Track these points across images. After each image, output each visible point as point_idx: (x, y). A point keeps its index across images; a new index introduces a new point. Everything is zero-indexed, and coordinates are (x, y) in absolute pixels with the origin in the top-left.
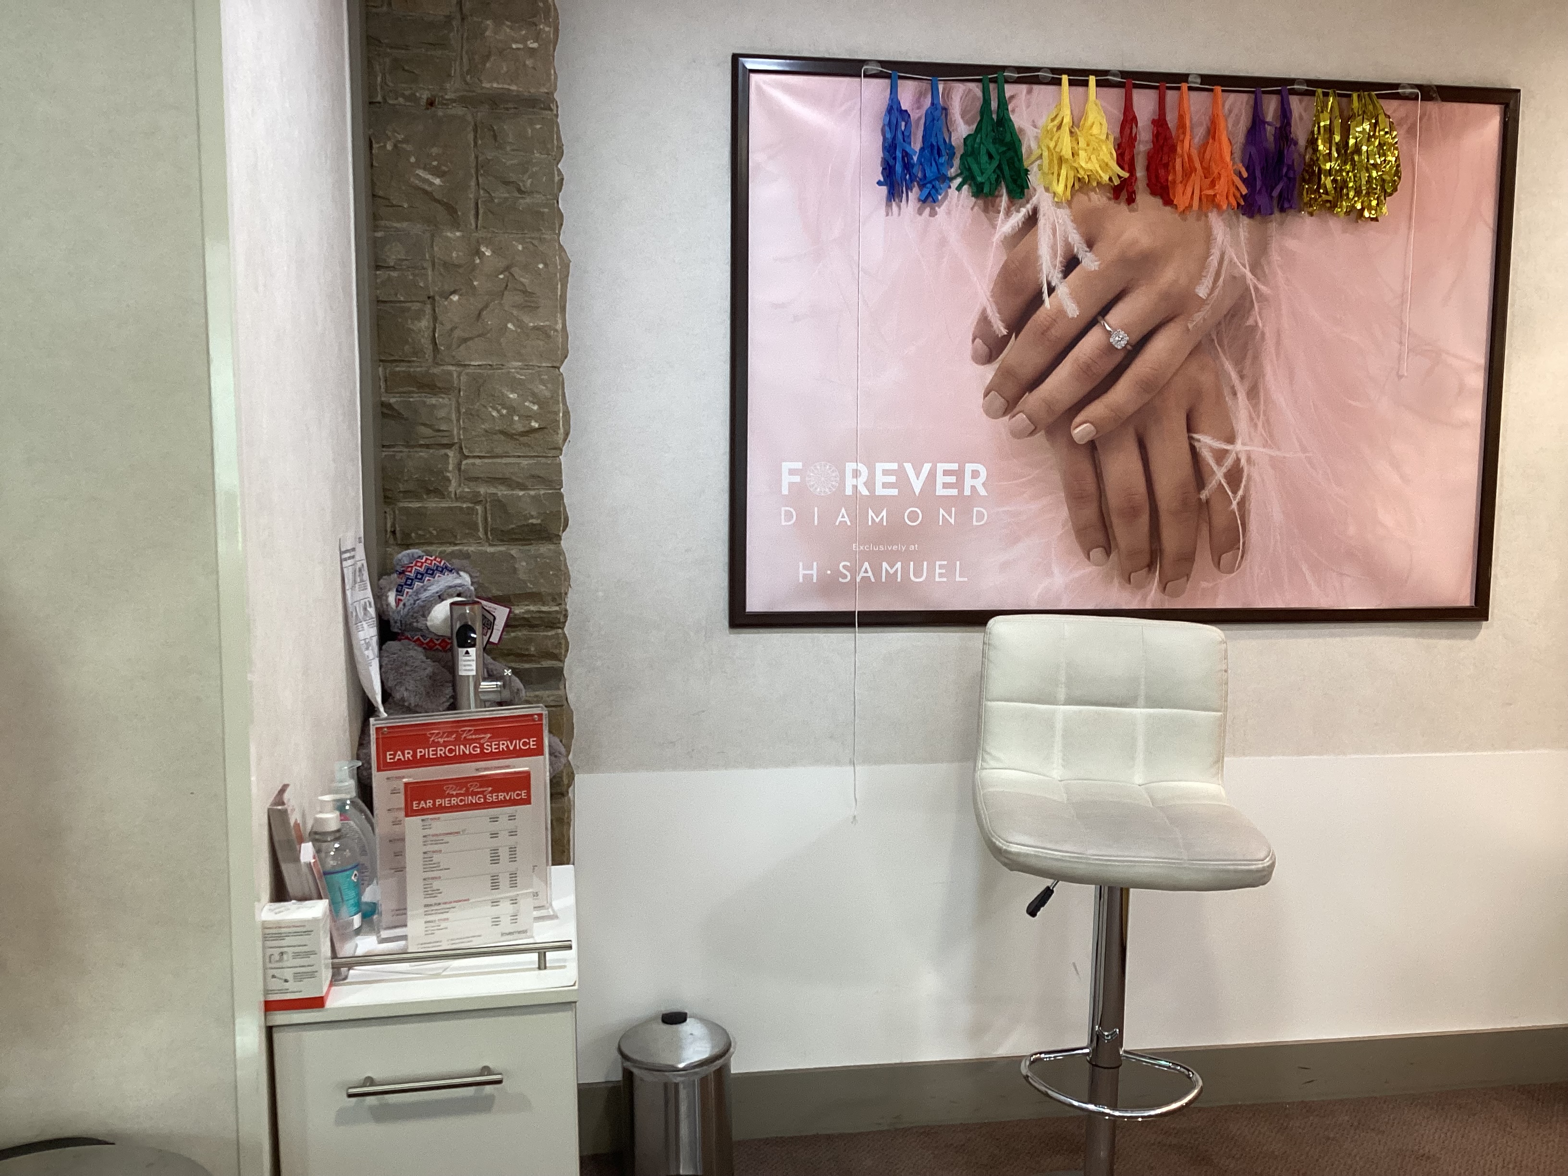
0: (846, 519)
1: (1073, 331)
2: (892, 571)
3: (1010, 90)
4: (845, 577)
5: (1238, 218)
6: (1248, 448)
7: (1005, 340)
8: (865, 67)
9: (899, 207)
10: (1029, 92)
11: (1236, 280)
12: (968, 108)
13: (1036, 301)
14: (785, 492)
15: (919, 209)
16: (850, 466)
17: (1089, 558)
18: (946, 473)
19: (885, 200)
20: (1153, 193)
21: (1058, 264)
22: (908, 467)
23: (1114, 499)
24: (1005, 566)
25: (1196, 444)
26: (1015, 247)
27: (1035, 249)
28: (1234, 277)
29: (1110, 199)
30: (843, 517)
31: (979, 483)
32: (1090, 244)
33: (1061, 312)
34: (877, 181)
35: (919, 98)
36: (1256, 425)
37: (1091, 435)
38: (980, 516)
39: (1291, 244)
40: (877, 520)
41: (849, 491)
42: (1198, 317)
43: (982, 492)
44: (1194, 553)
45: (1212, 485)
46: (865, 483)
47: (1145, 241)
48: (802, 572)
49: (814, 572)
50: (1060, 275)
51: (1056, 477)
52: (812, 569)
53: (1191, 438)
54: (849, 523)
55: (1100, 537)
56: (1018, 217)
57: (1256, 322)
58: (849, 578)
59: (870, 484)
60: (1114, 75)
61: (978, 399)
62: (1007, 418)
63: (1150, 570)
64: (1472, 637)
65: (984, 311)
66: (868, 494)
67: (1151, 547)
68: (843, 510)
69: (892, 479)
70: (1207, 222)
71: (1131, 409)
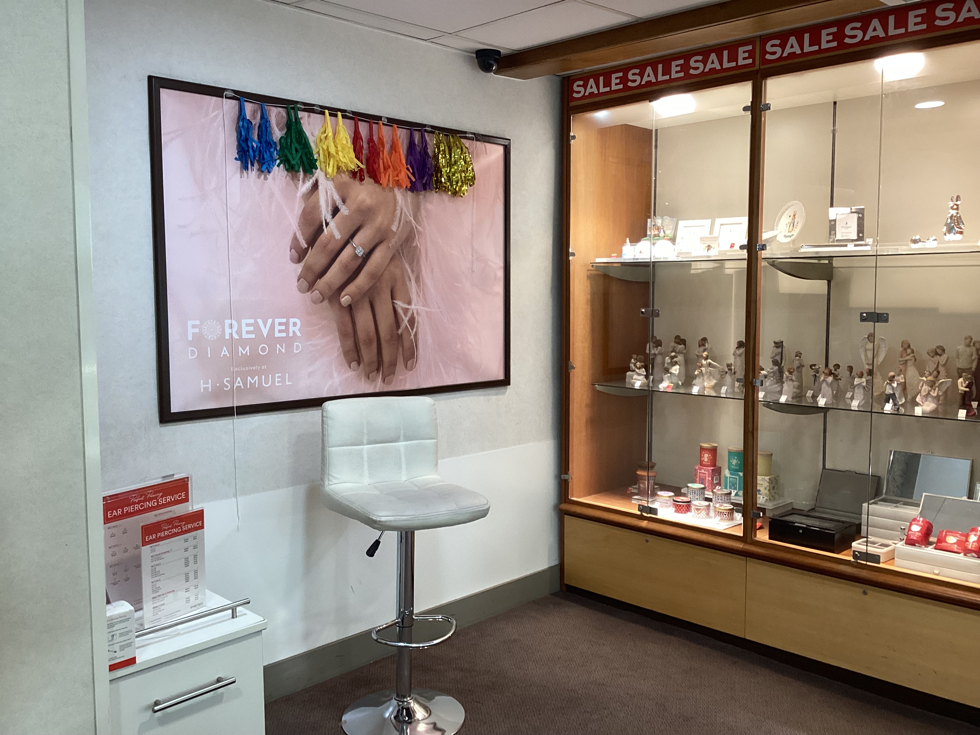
0: (227, 353)
1: (338, 247)
2: (253, 382)
3: (300, 114)
4: (227, 387)
5: (407, 193)
6: (417, 307)
7: (307, 250)
8: (225, 93)
9: (248, 173)
10: (309, 116)
11: (408, 223)
12: (280, 122)
13: (320, 230)
14: (190, 338)
15: (258, 175)
16: (227, 322)
17: (350, 367)
18: (280, 324)
19: (239, 169)
20: (370, 177)
21: (330, 211)
22: (260, 321)
23: (361, 335)
24: (310, 374)
25: (396, 305)
26: (308, 200)
27: (318, 202)
28: (407, 222)
29: (350, 178)
30: (225, 352)
31: (296, 329)
32: (344, 201)
33: (332, 236)
34: (235, 157)
35: (254, 113)
36: (419, 296)
37: (350, 302)
38: (298, 347)
39: (429, 206)
40: (244, 353)
41: (227, 337)
42: (393, 241)
43: (299, 334)
44: (396, 362)
45: (403, 326)
46: (236, 332)
47: (369, 201)
48: (202, 386)
49: (210, 386)
50: (331, 217)
51: (334, 326)
52: (208, 384)
53: (393, 303)
54: (228, 356)
55: (355, 356)
56: (309, 184)
57: (417, 244)
58: (229, 387)
59: (239, 332)
60: (349, 113)
61: (294, 283)
62: (310, 293)
63: (377, 372)
64: (504, 394)
65: (295, 234)
66: (238, 338)
67: (378, 359)
68: (225, 348)
69: (252, 329)
70: (394, 193)
71: (367, 287)
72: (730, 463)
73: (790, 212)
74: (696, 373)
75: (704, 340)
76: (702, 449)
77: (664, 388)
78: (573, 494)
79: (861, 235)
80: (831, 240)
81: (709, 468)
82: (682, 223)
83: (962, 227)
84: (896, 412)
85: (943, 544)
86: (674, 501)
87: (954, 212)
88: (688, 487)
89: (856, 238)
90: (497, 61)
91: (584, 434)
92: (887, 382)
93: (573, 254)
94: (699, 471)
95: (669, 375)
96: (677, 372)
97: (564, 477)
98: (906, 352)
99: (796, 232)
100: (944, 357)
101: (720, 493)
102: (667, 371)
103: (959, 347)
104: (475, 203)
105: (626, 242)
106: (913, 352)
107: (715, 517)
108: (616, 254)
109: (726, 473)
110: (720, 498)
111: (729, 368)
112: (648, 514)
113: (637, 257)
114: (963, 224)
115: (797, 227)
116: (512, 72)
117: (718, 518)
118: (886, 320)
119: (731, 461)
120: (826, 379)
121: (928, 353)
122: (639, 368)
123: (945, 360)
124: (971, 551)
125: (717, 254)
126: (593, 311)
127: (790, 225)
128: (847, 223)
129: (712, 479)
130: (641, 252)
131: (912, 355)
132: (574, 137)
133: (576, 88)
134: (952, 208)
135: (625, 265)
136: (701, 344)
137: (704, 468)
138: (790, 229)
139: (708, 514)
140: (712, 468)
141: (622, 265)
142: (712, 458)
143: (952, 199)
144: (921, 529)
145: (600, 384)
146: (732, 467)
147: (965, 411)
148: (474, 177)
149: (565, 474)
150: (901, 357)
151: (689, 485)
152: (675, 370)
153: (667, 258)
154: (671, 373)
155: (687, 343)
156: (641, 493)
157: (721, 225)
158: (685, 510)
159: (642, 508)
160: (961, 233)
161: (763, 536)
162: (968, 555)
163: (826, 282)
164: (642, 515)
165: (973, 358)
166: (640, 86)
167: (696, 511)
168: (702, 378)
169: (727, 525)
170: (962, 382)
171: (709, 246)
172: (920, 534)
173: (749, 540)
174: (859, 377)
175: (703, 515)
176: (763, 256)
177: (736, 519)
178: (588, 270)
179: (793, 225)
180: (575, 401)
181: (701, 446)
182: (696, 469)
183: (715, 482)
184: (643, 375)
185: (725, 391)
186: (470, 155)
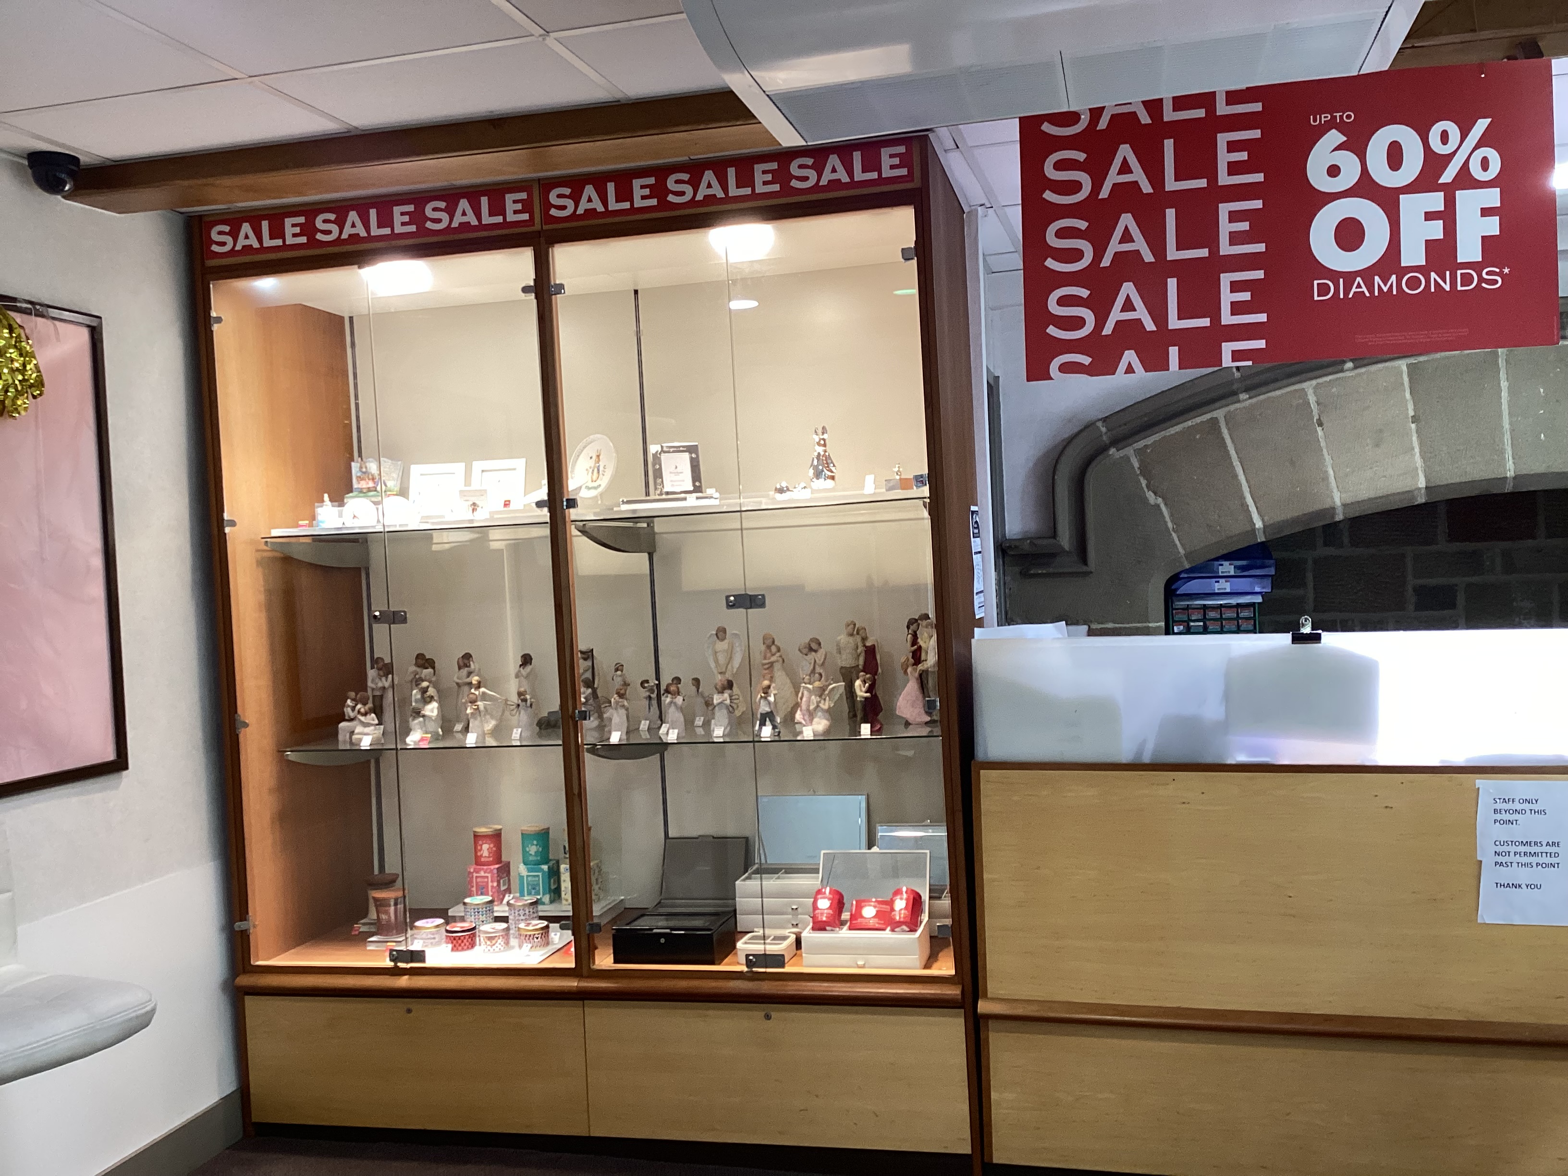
72: (525, 853)
73: (591, 451)
74: (469, 711)
75: (467, 657)
76: (477, 836)
77: (415, 742)
78: (258, 956)
79: (697, 484)
80: (658, 492)
81: (492, 867)
82: (416, 470)
83: (833, 469)
84: (777, 738)
85: (860, 920)
86: (447, 931)
87: (820, 450)
88: (465, 904)
89: (692, 488)
90: (73, 175)
91: (269, 841)
92: (761, 697)
93: (233, 523)
94: (475, 875)
95: (421, 719)
96: (435, 713)
97: (239, 925)
98: (771, 651)
99: (604, 481)
100: (822, 652)
101: (520, 904)
102: (417, 713)
103: (839, 638)
104: (40, 431)
105: (323, 501)
106: (779, 650)
107: (520, 947)
108: (307, 522)
109: (520, 869)
110: (522, 912)
111: (522, 697)
112: (407, 962)
113: (347, 525)
114: (834, 466)
115: (605, 474)
116: (101, 198)
117: (527, 946)
118: (762, 605)
119: (527, 849)
120: (674, 700)
121: (799, 650)
122: (365, 714)
123: (823, 657)
124: (899, 924)
125: (488, 517)
126: (270, 621)
127: (593, 471)
128: (676, 467)
129: (499, 885)
130: (355, 516)
131: (778, 654)
132: (219, 320)
133: (214, 236)
134: (819, 444)
135: (321, 541)
136: (461, 664)
137: (483, 869)
138: (595, 478)
139: (507, 943)
140: (497, 866)
141: (314, 540)
142: (494, 849)
143: (816, 432)
144: (831, 904)
145: (294, 749)
146: (531, 858)
147: (869, 725)
148: (40, 383)
149: (241, 921)
150: (765, 658)
151: (467, 900)
152: (432, 710)
153: (407, 525)
154: (424, 716)
155: (436, 665)
156: (381, 928)
157: (483, 471)
158: (467, 944)
159: (397, 956)
160: (833, 478)
161: (604, 960)
162: (896, 930)
163: (646, 555)
164: (396, 967)
165: (859, 651)
166: (338, 241)
167: (488, 943)
168: (479, 718)
169: (542, 955)
170: (860, 686)
171: (474, 504)
172: (831, 912)
173: (585, 971)
174: (719, 693)
175: (500, 946)
176: (573, 518)
177: (552, 942)
178: (258, 551)
179: (598, 470)
180: (251, 786)
181: (475, 832)
182: (470, 873)
183: (503, 888)
184: (372, 725)
185: (518, 736)
186: (30, 341)
